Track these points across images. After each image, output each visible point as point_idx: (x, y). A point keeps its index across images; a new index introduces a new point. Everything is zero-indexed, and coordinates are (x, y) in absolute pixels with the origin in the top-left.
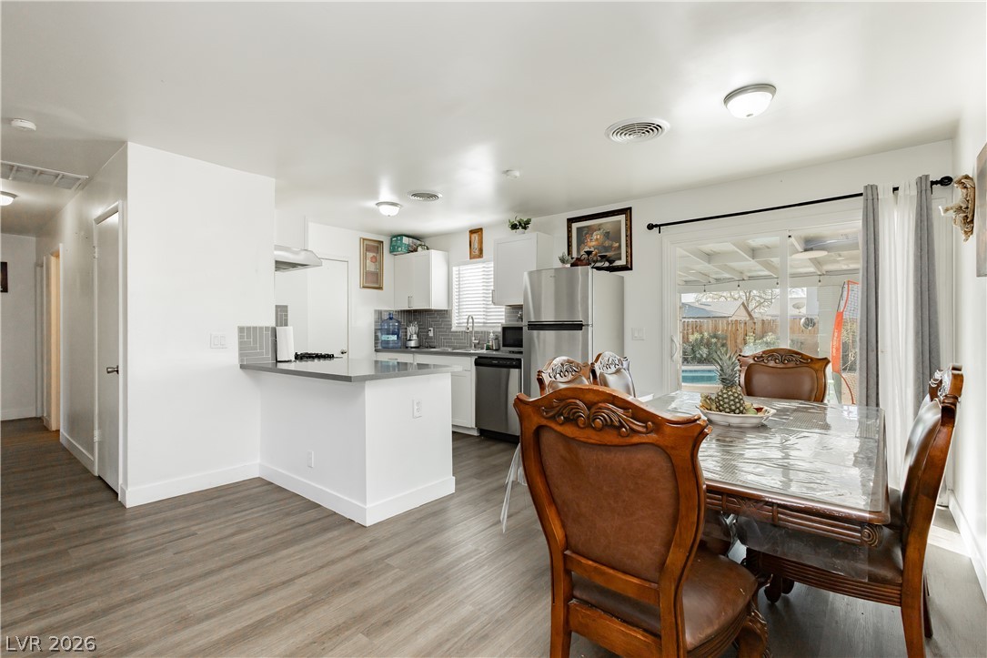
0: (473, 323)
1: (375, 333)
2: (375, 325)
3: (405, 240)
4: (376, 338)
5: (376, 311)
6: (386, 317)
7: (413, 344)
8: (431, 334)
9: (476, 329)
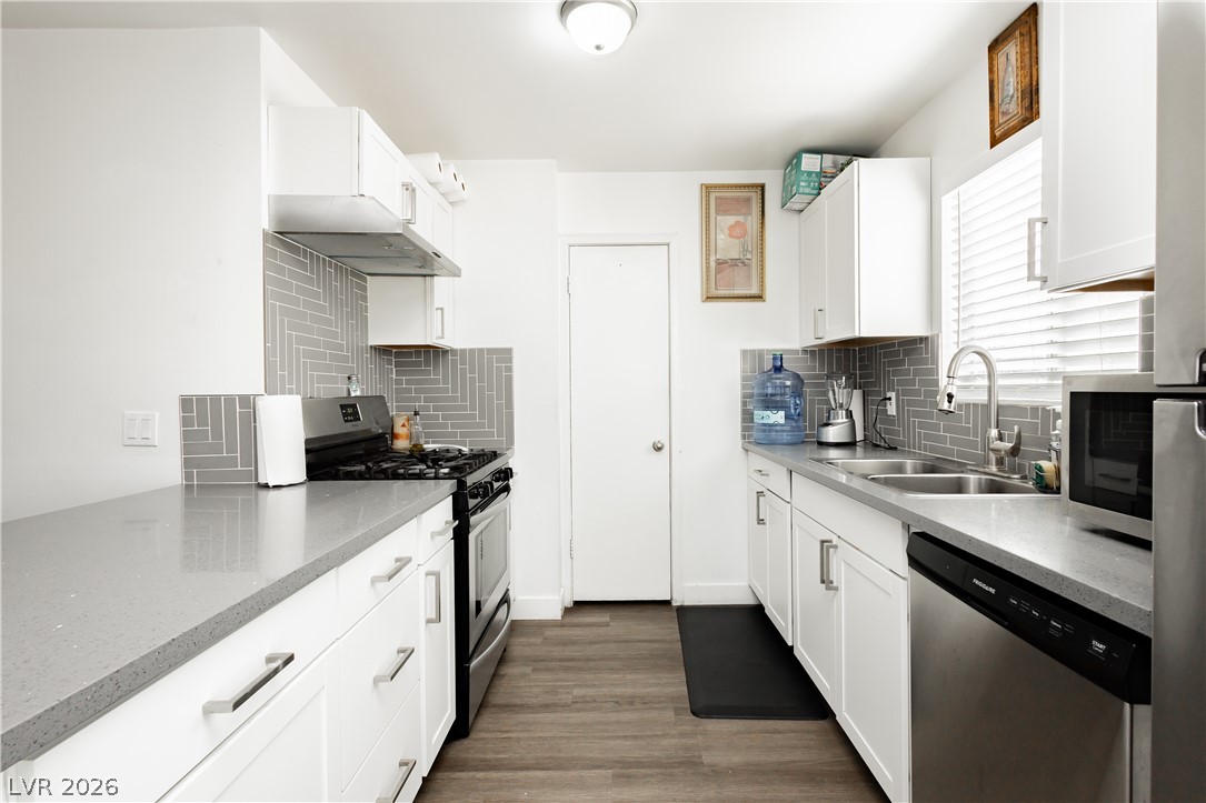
0: (990, 375)
1: (744, 404)
2: (744, 387)
3: (810, 163)
4: (747, 417)
5: (744, 353)
6: (768, 365)
7: (833, 434)
8: (892, 409)
9: (1004, 398)
